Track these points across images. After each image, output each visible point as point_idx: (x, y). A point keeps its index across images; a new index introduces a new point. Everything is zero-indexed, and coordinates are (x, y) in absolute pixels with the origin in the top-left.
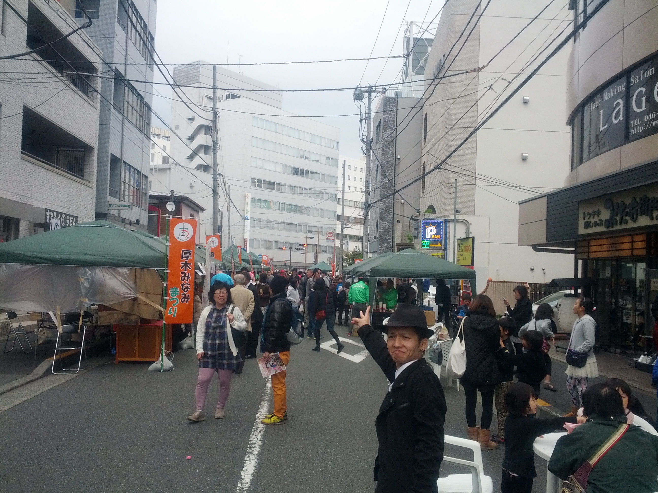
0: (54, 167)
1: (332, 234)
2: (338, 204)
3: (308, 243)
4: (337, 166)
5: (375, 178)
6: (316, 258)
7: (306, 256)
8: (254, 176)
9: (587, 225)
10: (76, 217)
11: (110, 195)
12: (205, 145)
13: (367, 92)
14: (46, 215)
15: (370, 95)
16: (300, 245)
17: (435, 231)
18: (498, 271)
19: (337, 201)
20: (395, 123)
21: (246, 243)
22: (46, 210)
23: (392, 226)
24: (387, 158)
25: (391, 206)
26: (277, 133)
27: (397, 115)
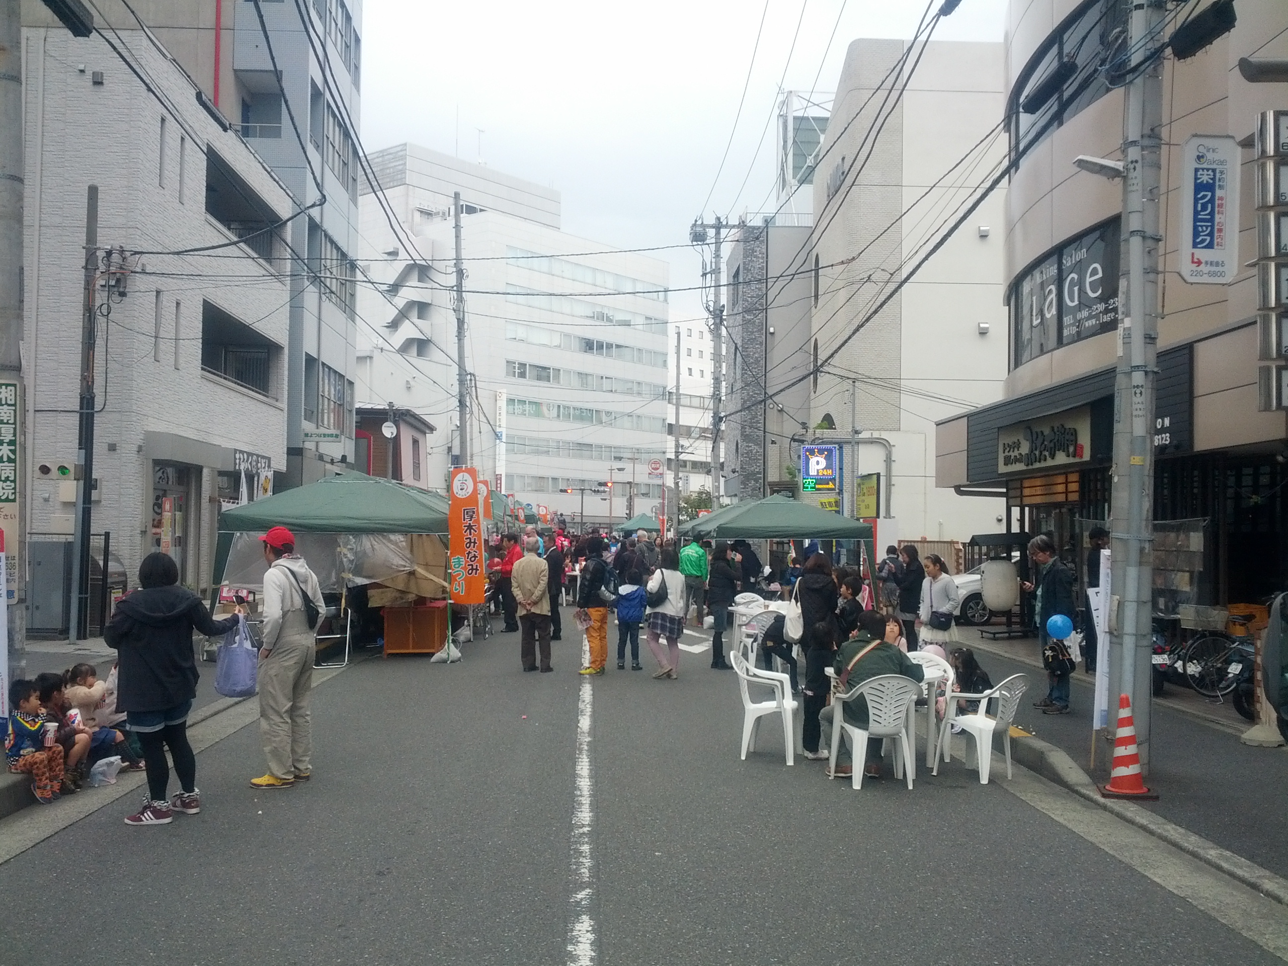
0: (221, 377)
1: (658, 465)
2: (669, 403)
3: (614, 480)
4: (665, 333)
5: (732, 367)
6: (630, 507)
7: (611, 503)
8: (511, 358)
9: (1007, 461)
10: (269, 459)
11: (305, 419)
12: (419, 303)
13: (714, 228)
14: (235, 459)
15: (718, 233)
16: (600, 484)
17: (823, 463)
18: (941, 524)
19: (667, 397)
20: (765, 271)
21: (499, 482)
22: (236, 451)
23: (762, 450)
24: (752, 333)
25: (761, 415)
26: (553, 275)
27: (767, 258)
